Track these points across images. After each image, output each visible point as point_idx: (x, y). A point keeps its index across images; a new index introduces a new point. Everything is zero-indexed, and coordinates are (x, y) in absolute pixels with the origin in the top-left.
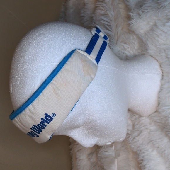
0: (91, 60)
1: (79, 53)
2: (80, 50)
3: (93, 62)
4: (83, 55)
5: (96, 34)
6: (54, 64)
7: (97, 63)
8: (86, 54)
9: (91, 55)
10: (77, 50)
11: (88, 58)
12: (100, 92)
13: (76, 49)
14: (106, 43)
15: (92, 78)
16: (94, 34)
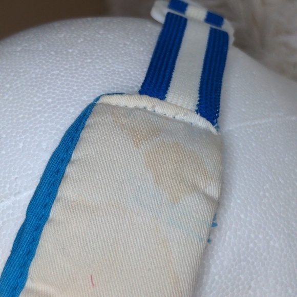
0: (178, 117)
1: (116, 107)
2: (115, 97)
3: (189, 126)
4: (136, 108)
5: (169, 16)
6: (25, 194)
7: (213, 124)
8: (147, 102)
9: (171, 96)
10: (105, 100)
11: (164, 117)
12: (272, 243)
13: (98, 99)
14: (225, 35)
15: (209, 198)
16: (161, 19)
